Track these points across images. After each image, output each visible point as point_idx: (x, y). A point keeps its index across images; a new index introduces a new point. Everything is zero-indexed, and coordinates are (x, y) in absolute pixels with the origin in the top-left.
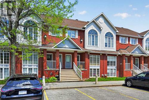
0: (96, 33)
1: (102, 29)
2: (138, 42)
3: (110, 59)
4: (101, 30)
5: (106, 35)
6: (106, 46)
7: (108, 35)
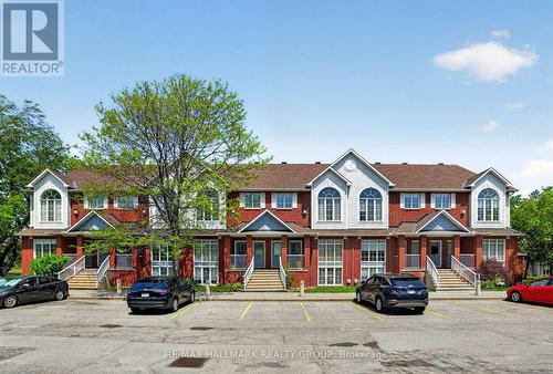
0: (338, 194)
1: (349, 184)
2: (457, 203)
3: (368, 246)
4: (349, 187)
5: (362, 195)
6: (362, 218)
7: (368, 194)
